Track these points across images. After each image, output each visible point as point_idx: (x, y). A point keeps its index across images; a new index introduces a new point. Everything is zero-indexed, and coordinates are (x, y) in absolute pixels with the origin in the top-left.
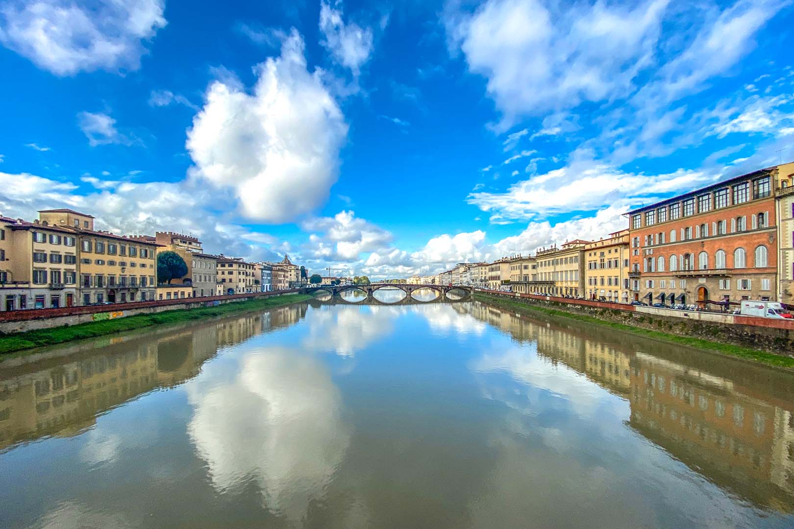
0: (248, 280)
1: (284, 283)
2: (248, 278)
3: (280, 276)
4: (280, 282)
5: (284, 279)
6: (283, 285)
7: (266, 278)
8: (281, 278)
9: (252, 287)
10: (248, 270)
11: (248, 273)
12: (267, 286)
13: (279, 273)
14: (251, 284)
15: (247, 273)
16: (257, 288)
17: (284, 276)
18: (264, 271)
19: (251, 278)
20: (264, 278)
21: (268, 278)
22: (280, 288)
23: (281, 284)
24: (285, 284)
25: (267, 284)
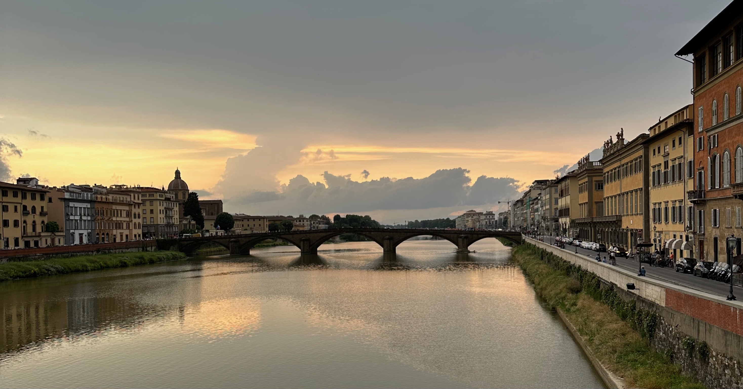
0: (30, 223)
1: (128, 227)
2: (30, 219)
3: (118, 213)
4: (119, 225)
5: (128, 219)
6: (126, 232)
7: (77, 218)
8: (119, 219)
9: (39, 236)
10: (29, 203)
11: (29, 209)
12: (81, 235)
13: (114, 207)
14: (39, 229)
15: (25, 207)
16: (53, 240)
17: (129, 214)
18: (71, 204)
19: (38, 219)
20: (72, 218)
21: (84, 218)
22: (118, 240)
23: (119, 231)
24: (131, 231)
25: (81, 232)
